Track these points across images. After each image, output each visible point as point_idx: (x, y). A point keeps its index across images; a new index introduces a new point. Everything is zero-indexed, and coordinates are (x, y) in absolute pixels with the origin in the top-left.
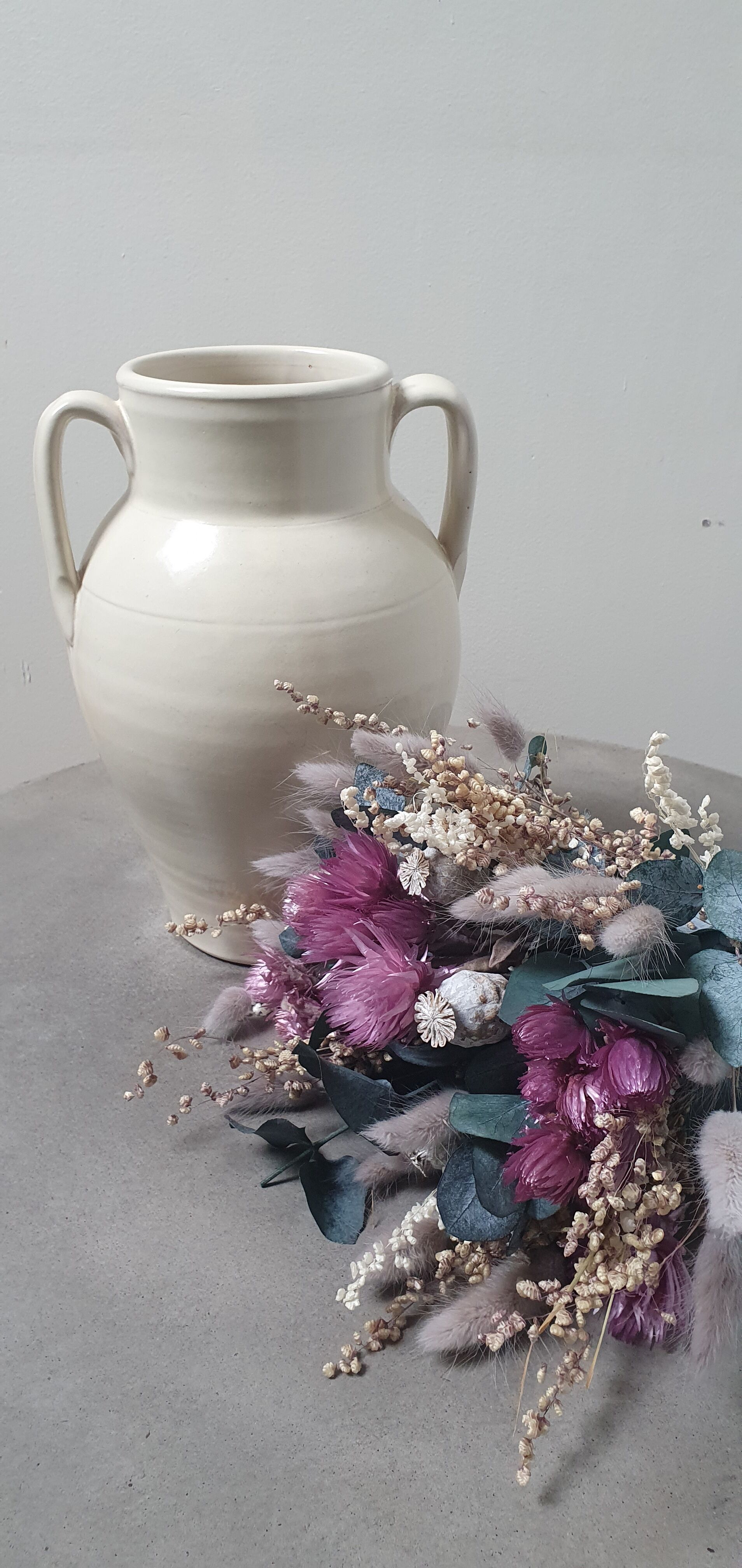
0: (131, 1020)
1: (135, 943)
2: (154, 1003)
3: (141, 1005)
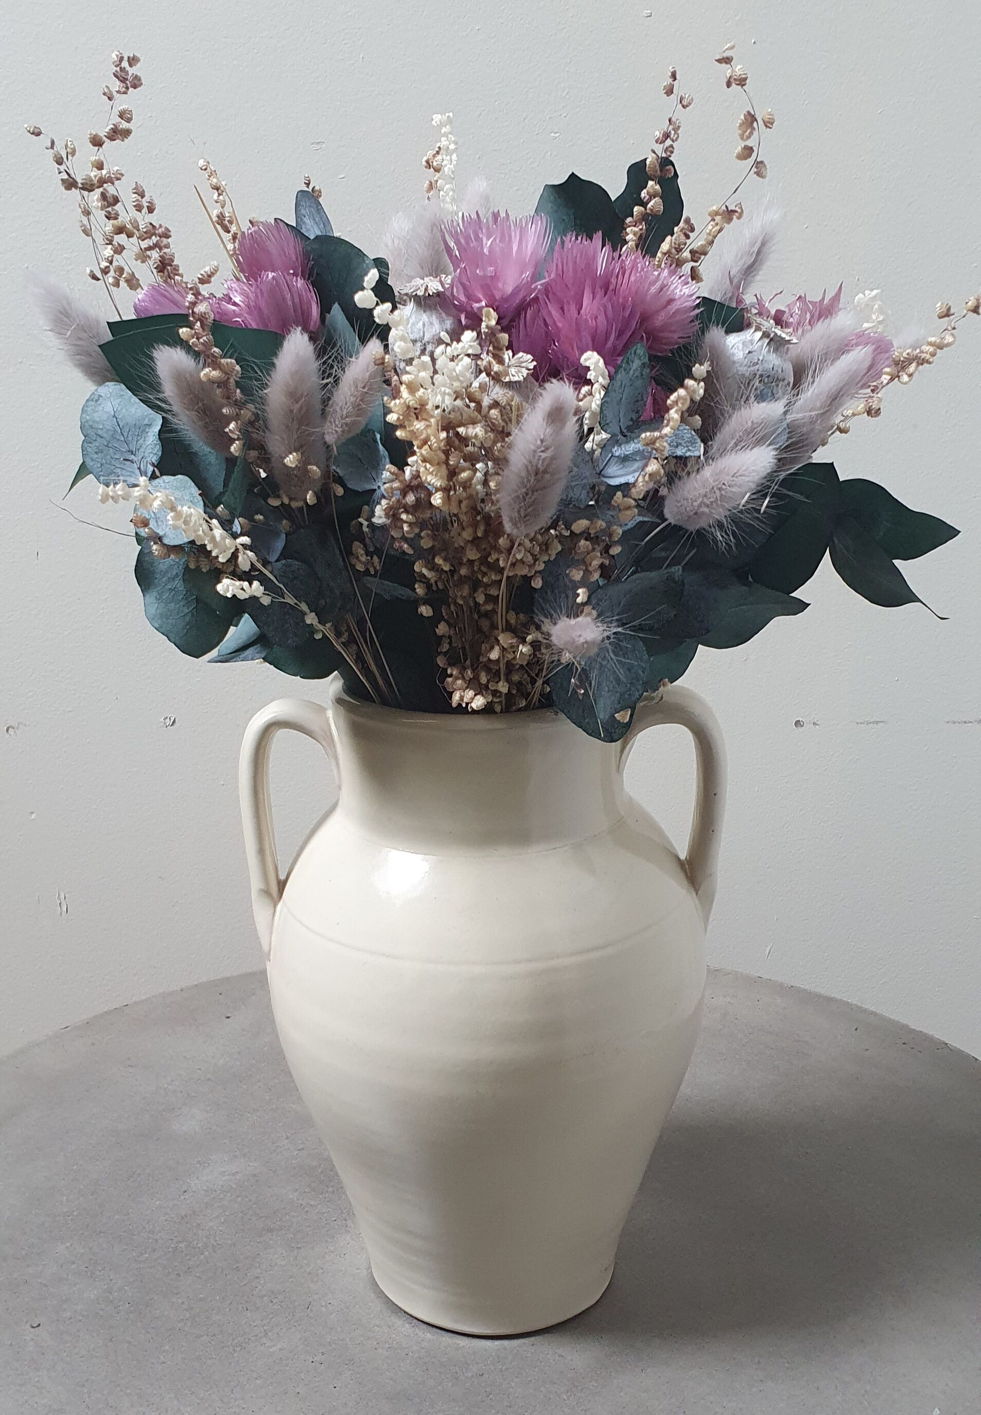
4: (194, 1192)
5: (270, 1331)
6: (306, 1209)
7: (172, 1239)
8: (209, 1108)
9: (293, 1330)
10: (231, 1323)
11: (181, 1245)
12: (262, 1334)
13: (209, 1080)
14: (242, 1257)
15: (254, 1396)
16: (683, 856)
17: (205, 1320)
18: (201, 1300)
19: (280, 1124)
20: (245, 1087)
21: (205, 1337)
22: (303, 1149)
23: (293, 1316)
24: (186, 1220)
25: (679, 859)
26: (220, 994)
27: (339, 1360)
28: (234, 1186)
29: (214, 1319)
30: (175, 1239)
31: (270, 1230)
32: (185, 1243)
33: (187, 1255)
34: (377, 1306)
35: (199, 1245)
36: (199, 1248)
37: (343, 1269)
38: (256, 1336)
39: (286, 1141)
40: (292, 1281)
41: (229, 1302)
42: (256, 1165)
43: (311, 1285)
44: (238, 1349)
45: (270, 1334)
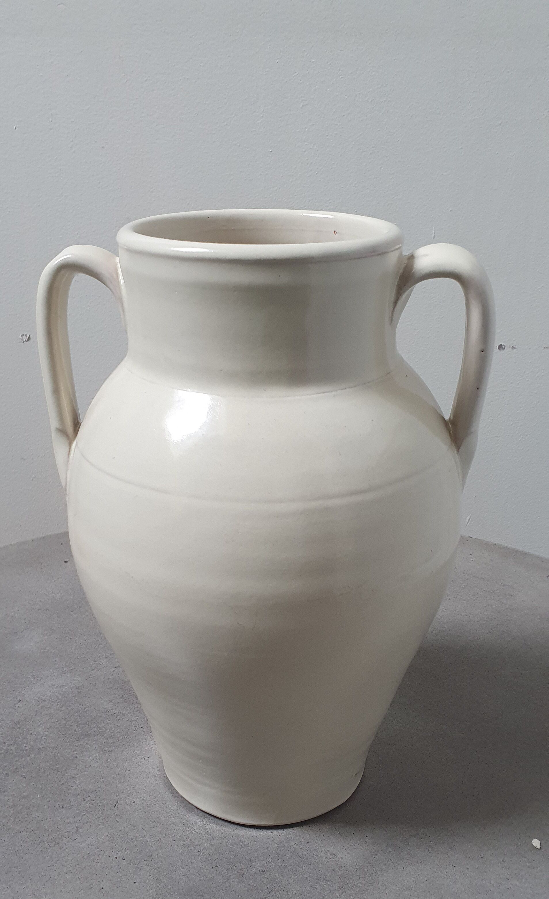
0: (7, 774)
1: (17, 706)
2: (28, 759)
3: (17, 761)
4: (27, 701)
5: (81, 828)
6: (118, 717)
7: (5, 743)
8: (46, 632)
9: (101, 827)
10: (49, 819)
11: (12, 748)
12: (74, 831)
13: (47, 609)
14: (62, 759)
15: (63, 890)
16: (447, 418)
17: (26, 816)
18: (24, 797)
19: (102, 646)
20: (75, 616)
21: (25, 833)
22: (118, 667)
23: (102, 813)
24: (19, 726)
25: (444, 419)
26: (62, 544)
27: (140, 856)
28: (60, 697)
29: (33, 816)
30: (8, 743)
31: (88, 735)
32: (15, 746)
33: (15, 756)
34: (173, 805)
35: (27, 748)
36: (26, 750)
37: (146, 770)
38: (69, 832)
39: (105, 660)
40: (103, 781)
41: (48, 800)
42: (80, 679)
43: (119, 785)
44: (52, 845)
45: (81, 830)
